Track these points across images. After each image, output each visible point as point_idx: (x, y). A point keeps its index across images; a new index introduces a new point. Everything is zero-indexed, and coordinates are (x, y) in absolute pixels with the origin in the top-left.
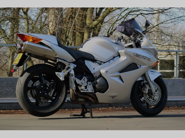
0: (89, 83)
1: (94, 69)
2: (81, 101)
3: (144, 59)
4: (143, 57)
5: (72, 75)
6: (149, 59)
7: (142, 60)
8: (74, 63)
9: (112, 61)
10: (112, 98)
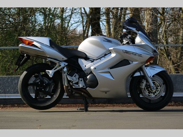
0: (80, 79)
1: (85, 66)
2: (76, 96)
3: (135, 55)
4: (133, 53)
5: (65, 72)
6: (140, 55)
7: (132, 56)
8: (65, 61)
9: (103, 58)
10: (105, 93)
